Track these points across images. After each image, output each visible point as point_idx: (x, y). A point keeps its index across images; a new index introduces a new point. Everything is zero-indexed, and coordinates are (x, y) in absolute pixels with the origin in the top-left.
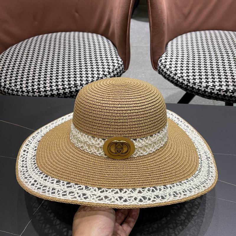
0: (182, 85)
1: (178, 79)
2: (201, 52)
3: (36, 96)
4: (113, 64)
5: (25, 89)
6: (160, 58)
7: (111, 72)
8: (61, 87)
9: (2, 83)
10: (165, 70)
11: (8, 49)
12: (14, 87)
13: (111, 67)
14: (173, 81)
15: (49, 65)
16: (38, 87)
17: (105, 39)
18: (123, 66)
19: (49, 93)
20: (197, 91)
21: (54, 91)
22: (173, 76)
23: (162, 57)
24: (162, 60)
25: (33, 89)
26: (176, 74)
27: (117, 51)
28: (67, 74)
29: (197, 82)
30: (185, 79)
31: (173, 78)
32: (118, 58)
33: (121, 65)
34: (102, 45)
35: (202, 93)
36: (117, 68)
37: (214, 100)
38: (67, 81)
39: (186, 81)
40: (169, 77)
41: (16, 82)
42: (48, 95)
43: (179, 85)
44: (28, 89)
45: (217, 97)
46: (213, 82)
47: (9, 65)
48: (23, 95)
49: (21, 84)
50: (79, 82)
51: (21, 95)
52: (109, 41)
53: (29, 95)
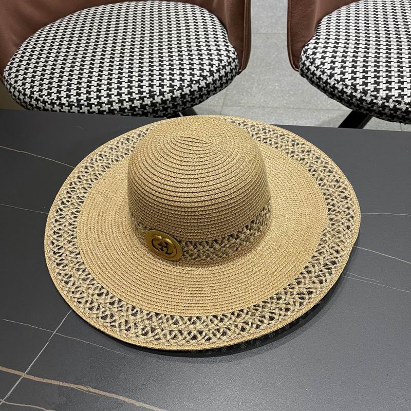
0: (343, 95)
1: (335, 84)
2: (383, 35)
3: (84, 113)
4: (219, 56)
5: (65, 99)
6: (304, 46)
7: (215, 71)
8: (127, 96)
9: (27, 90)
10: (312, 68)
11: (37, 32)
12: (46, 96)
13: (216, 63)
14: (326, 88)
15: (106, 60)
16: (87, 97)
17: (206, 12)
18: (236, 61)
19: (105, 108)
20: (369, 106)
21: (114, 104)
22: (327, 79)
23: (308, 45)
24: (309, 50)
25: (78, 101)
26: (331, 76)
27: (227, 34)
28: (137, 74)
29: (369, 90)
30: (348, 84)
31: (326, 83)
32: (228, 46)
33: (234, 59)
34: (200, 24)
35: (377, 110)
36: (225, 65)
37: (401, 122)
38: (137, 86)
39: (349, 87)
40: (319, 82)
41: (50, 88)
42: (105, 111)
43: (337, 95)
44: (70, 100)
45: (406, 117)
46: (400, 88)
47: (39, 58)
48: (62, 110)
49: (59, 92)
50: (158, 88)
51: (58, 111)
52: (214, 16)
53: (71, 111)
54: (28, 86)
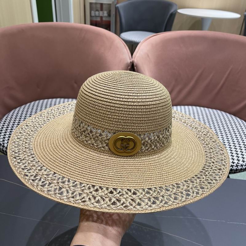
54: (6, 142)
